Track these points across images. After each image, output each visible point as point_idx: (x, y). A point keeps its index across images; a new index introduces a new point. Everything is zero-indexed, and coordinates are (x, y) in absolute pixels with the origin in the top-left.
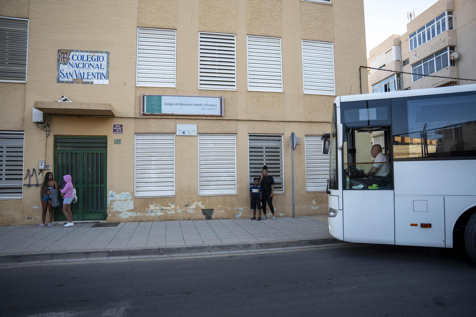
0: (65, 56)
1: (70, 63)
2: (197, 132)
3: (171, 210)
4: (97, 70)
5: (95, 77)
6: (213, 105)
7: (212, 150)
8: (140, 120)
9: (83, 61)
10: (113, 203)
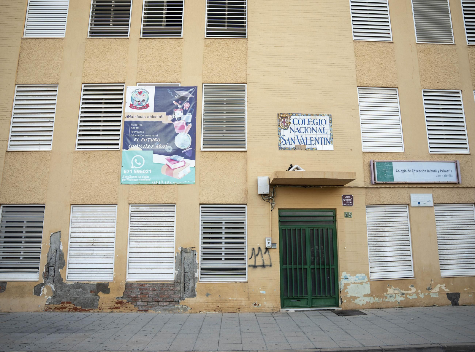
0: (286, 120)
1: (291, 128)
2: (433, 202)
3: (413, 295)
4: (319, 135)
5: (318, 142)
6: (448, 171)
7: (449, 222)
8: (370, 190)
9: (304, 125)
10: (348, 287)
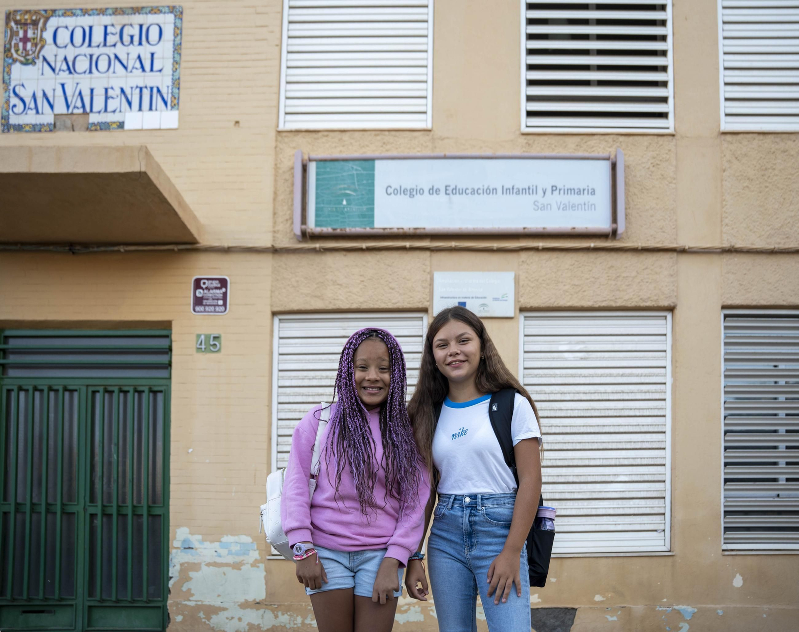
0: (30, 34)
1: (45, 59)
2: (517, 301)
3: (409, 609)
4: (137, 79)
5: (130, 104)
6: (580, 192)
7: (573, 376)
8: (292, 260)
9: (90, 45)
10: (192, 574)
